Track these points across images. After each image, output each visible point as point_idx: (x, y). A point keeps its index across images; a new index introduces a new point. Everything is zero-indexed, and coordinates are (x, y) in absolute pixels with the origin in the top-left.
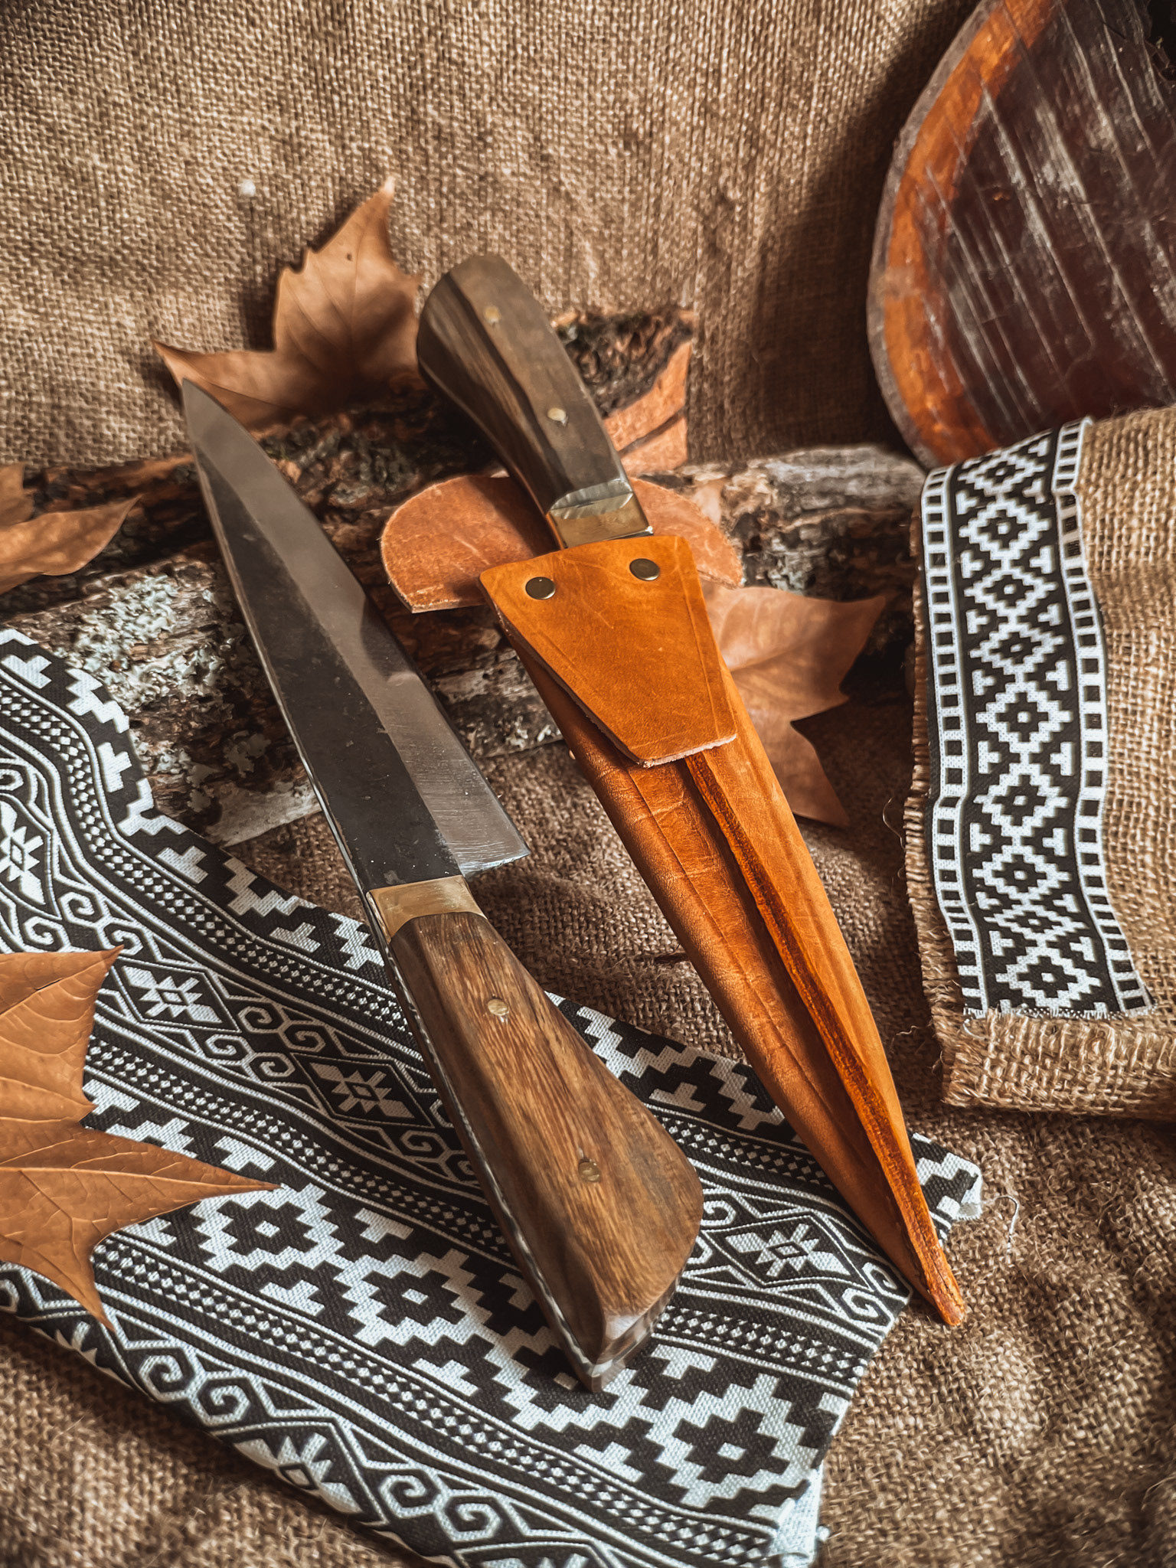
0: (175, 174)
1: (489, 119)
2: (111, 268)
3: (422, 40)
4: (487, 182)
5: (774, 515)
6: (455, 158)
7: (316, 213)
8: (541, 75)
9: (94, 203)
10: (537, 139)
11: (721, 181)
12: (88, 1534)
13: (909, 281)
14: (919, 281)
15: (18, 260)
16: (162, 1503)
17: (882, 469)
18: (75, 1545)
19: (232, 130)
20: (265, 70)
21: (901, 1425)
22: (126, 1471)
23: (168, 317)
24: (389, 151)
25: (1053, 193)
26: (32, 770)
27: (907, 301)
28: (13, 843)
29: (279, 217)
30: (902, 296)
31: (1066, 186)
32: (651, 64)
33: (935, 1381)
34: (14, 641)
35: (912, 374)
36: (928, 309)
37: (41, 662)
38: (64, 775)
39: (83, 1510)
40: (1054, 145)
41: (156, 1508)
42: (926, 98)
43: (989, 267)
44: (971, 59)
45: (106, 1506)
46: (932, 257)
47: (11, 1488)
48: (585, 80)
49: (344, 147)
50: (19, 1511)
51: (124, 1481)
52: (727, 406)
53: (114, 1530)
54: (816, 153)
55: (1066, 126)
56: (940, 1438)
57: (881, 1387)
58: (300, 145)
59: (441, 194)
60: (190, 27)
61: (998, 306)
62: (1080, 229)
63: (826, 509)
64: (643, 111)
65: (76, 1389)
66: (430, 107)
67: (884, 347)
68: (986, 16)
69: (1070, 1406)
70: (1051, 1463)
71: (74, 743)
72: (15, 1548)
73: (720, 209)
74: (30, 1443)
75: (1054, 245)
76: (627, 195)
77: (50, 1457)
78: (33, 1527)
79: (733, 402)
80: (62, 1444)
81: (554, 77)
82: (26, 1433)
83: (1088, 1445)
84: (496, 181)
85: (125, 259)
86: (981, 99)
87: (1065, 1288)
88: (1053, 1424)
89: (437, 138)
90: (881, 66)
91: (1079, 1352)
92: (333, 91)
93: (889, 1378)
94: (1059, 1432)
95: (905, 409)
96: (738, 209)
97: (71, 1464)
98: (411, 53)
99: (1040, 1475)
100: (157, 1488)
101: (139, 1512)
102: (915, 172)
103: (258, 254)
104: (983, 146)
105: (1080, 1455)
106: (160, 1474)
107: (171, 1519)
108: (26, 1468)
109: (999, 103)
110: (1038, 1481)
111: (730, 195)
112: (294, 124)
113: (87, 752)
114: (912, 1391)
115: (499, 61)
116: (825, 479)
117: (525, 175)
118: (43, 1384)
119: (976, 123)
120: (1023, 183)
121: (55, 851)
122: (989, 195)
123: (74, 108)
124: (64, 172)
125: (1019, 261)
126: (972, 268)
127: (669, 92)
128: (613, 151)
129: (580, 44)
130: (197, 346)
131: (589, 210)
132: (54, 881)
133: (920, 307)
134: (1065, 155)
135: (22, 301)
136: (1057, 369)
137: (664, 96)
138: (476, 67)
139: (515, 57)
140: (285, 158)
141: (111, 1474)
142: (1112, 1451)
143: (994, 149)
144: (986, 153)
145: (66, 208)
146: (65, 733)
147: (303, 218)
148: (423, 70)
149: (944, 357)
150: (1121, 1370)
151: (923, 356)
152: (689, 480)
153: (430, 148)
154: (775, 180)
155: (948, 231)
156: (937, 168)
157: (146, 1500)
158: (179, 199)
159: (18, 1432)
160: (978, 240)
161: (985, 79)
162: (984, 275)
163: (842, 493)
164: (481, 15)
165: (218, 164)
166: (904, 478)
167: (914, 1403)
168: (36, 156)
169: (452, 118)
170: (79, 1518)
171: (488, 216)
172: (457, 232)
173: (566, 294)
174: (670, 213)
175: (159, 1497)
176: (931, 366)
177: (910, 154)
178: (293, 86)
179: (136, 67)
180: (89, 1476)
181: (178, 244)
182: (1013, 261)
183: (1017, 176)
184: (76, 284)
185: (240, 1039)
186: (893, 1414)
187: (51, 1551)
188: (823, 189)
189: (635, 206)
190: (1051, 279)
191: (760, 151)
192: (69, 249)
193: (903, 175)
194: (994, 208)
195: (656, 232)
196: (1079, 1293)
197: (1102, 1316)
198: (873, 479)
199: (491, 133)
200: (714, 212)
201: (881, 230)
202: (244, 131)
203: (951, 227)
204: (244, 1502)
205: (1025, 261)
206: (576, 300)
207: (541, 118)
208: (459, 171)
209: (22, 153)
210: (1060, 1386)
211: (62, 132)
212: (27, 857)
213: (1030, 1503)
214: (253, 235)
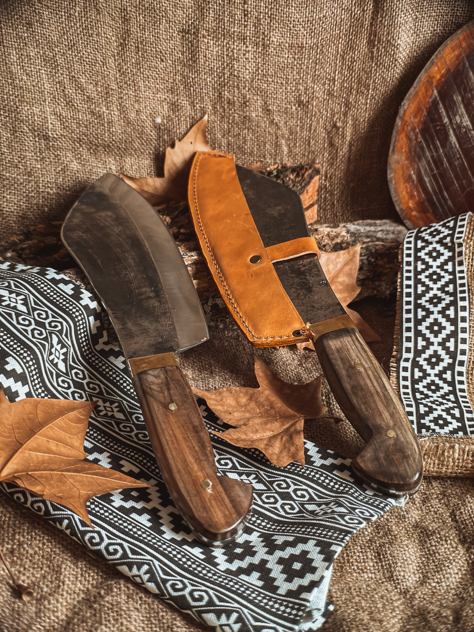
0: (133, 115)
1: (248, 96)
2: (108, 148)
3: (224, 68)
4: (246, 119)
5: (348, 244)
6: (235, 110)
7: (183, 130)
8: (268, 81)
9: (103, 125)
10: (265, 103)
11: (335, 119)
12: (65, 593)
13: (403, 158)
14: (407, 159)
15: (75, 145)
16: (92, 584)
17: (392, 228)
18: (60, 596)
19: (154, 100)
20: (166, 78)
21: (366, 577)
22: (80, 572)
23: (127, 166)
24: (211, 108)
25: (459, 126)
26: (65, 323)
27: (403, 166)
28: (56, 349)
29: (169, 131)
30: (401, 164)
31: (465, 124)
32: (309, 76)
33: (381, 562)
34: (63, 278)
35: (404, 193)
36: (411, 168)
37: (71, 286)
38: (75, 326)
39: (64, 585)
40: (460, 108)
41: (90, 586)
42: (412, 90)
43: (434, 154)
44: (429, 76)
45: (72, 584)
46: (412, 150)
47: (39, 576)
48: (284, 82)
49: (194, 106)
50: (41, 583)
51: (79, 576)
52: (335, 203)
53: (75, 593)
54: (371, 110)
55: (465, 101)
56: (380, 582)
57: (360, 562)
58: (178, 105)
59: (229, 123)
60: (139, 62)
61: (438, 168)
62: (470, 140)
63: (369, 242)
64: (305, 93)
65: (64, 543)
66: (226, 92)
67: (394, 182)
68: (436, 60)
69: (431, 573)
70: (422, 592)
71: (80, 315)
72: (39, 596)
73: (334, 129)
74: (47, 561)
75: (460, 146)
76: (299, 123)
77: (53, 566)
78: (45, 589)
79: (338, 202)
80: (58, 561)
81: (272, 81)
82: (45, 557)
83: (436, 589)
84: (249, 119)
85: (113, 145)
86: (433, 91)
87: (434, 532)
88: (424, 579)
89: (228, 103)
90: (396, 78)
91: (437, 555)
92: (191, 86)
93: (363, 559)
94: (426, 582)
95: (401, 206)
96: (341, 130)
97: (61, 568)
98: (220, 72)
99: (417, 596)
100: (91, 579)
101: (84, 587)
102: (406, 118)
103: (161, 144)
104: (433, 109)
105: (433, 592)
106: (92, 574)
107: (95, 590)
108: (45, 569)
109: (439, 93)
110: (416, 599)
111: (338, 124)
112: (176, 98)
113: (84, 318)
114: (371, 564)
115: (252, 76)
116: (369, 231)
117: (260, 116)
118: (53, 541)
119: (430, 100)
120: (448, 123)
121: (71, 354)
122: (435, 127)
123: (97, 90)
124: (92, 113)
125: (446, 152)
126: (428, 154)
127: (315, 86)
128: (294, 108)
129: (282, 69)
130: (138, 176)
131: (284, 129)
132: (70, 365)
133: (408, 168)
134: (465, 113)
135: (76, 159)
136: (460, 192)
137: (313, 88)
138: (244, 78)
139: (258, 74)
140: (173, 110)
141: (75, 573)
142: (445, 592)
143: (437, 110)
144: (434, 112)
145: (93, 126)
146: (77, 311)
147: (178, 131)
148: (224, 79)
149: (416, 187)
150: (452, 564)
151: (408, 186)
152: (316, 230)
153: (226, 107)
154: (355, 119)
155: (419, 140)
156: (415, 117)
157: (86, 583)
158: (133, 124)
159: (43, 557)
160: (430, 144)
161: (435, 84)
162: (432, 157)
163: (375, 237)
164: (246, 59)
165: (148, 112)
166: (400, 232)
167: (372, 569)
168: (83, 107)
169: (234, 96)
170: (62, 587)
171: (246, 131)
172: (234, 136)
173: (275, 159)
174: (315, 131)
175: (91, 582)
176: (411, 191)
177: (405, 111)
178: (176, 84)
179: (120, 76)
180: (67, 573)
181: (132, 140)
182: (444, 151)
183: (446, 120)
184: (95, 154)
185: (132, 426)
186: (363, 572)
187: (51, 598)
188: (373, 123)
189: (302, 128)
190: (458, 158)
191: (349, 109)
192: (93, 141)
193: (402, 119)
194: (437, 131)
195: (309, 137)
196: (440, 535)
197: (447, 544)
198: (388, 232)
199: (248, 101)
200: (332, 130)
201: (393, 139)
202: (158, 100)
203: (420, 138)
204: (122, 586)
205: (448, 152)
206: (279, 162)
207: (267, 96)
208: (236, 115)
209: (78, 106)
210: (428, 566)
211: (92, 99)
212: (61, 355)
213: (413, 606)
214: (160, 137)
